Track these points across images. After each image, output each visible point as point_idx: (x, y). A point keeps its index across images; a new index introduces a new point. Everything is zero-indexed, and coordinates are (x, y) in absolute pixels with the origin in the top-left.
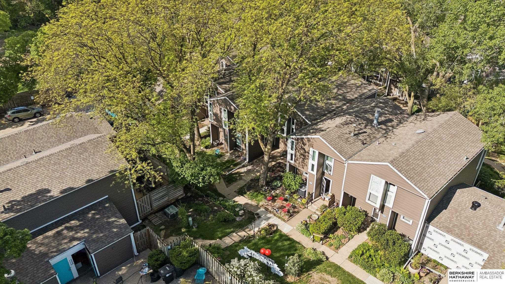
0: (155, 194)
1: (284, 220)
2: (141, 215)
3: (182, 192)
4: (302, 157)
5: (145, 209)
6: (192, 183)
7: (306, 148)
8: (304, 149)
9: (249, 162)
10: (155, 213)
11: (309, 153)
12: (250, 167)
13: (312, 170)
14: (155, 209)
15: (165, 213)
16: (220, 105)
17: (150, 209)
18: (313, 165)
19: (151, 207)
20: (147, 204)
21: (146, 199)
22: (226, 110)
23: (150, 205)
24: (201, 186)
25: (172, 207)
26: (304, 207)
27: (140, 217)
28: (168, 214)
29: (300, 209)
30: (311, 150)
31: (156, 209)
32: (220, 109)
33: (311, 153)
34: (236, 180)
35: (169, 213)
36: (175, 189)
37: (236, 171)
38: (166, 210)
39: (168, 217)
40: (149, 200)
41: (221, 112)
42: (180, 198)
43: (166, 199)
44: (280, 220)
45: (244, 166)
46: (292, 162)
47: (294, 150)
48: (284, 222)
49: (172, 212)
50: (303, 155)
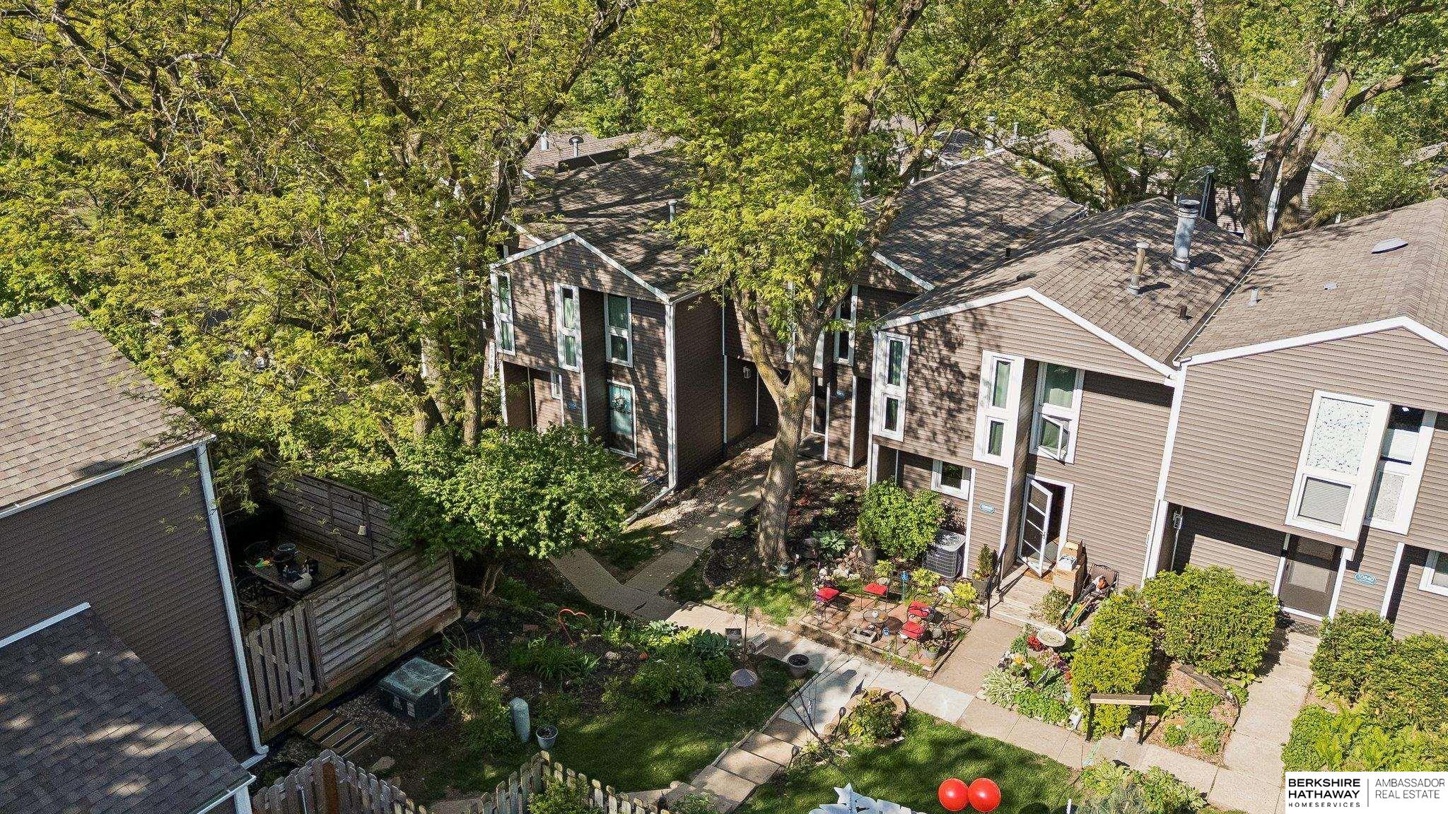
0: (334, 603)
1: (918, 671)
2: (265, 719)
3: (447, 600)
4: (947, 403)
5: (284, 687)
6: (507, 540)
7: (964, 359)
8: (954, 368)
9: (678, 489)
10: (332, 705)
11: (975, 378)
12: (688, 506)
13: (994, 447)
14: (331, 686)
15: (386, 700)
16: (547, 278)
17: (309, 683)
18: (996, 427)
19: (314, 675)
20: (292, 655)
21: (289, 632)
22: (575, 290)
23: (306, 664)
24: (543, 553)
25: (416, 667)
26: (972, 614)
27: (260, 725)
28: (404, 699)
29: (961, 621)
30: (989, 358)
31: (341, 681)
32: (549, 296)
33: (987, 374)
34: (649, 555)
35: (409, 690)
36: (421, 583)
37: (639, 525)
38: (390, 680)
39: (402, 714)
40: (301, 635)
41: (551, 309)
42: (440, 628)
43: (380, 633)
44: (902, 675)
45: (662, 505)
46: (897, 435)
47: (903, 382)
48: (922, 681)
49: (425, 686)
50: (951, 396)
